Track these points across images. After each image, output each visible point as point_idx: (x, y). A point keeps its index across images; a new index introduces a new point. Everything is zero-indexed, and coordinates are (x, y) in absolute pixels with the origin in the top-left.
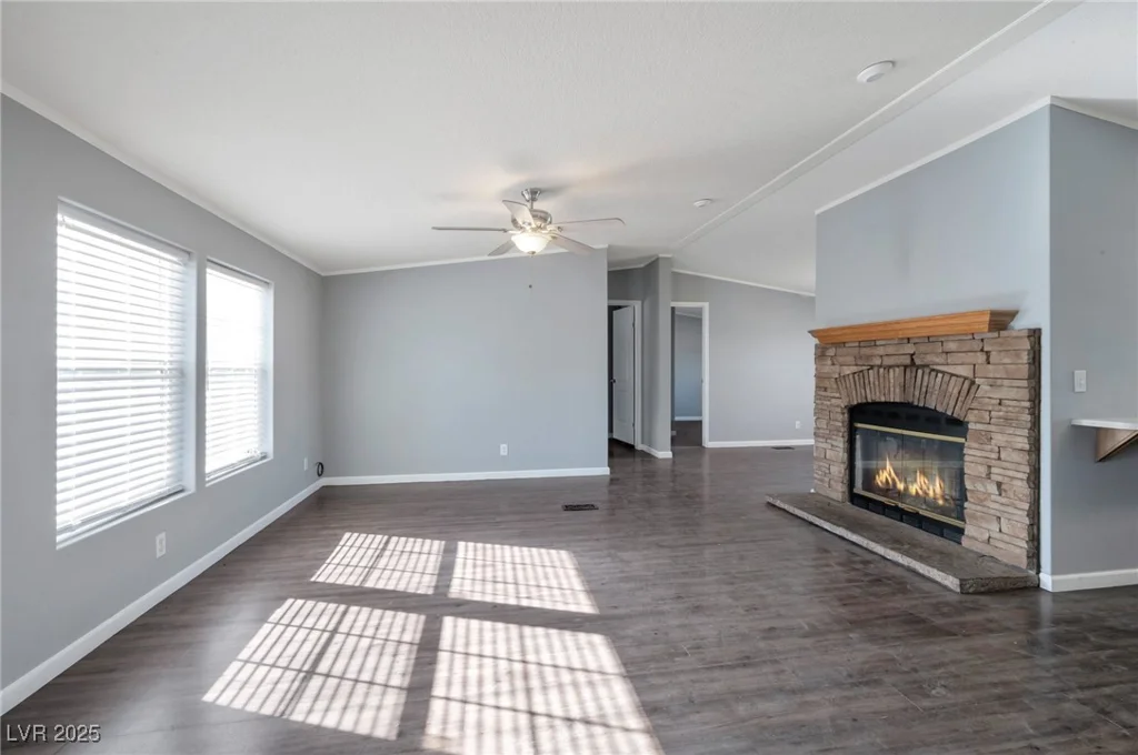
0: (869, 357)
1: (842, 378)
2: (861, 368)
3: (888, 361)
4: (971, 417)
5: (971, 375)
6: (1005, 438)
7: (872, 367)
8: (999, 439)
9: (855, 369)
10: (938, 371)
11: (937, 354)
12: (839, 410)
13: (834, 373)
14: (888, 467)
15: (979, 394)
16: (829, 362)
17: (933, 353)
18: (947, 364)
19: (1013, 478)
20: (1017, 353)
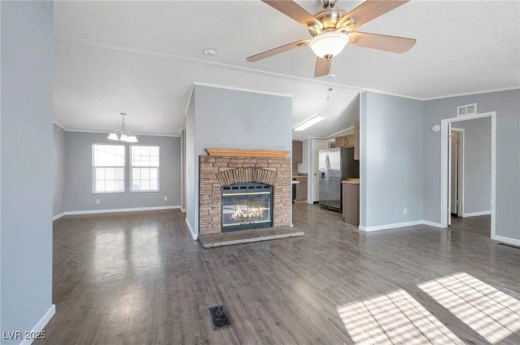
0: (236, 164)
1: (219, 173)
2: (231, 169)
3: (245, 166)
4: (276, 184)
5: (276, 171)
6: (286, 189)
7: (238, 168)
8: (284, 190)
9: (228, 169)
10: (265, 170)
11: (265, 164)
12: (219, 189)
13: (215, 171)
14: (238, 209)
15: (278, 176)
16: (211, 165)
17: (263, 163)
18: (269, 167)
19: (287, 200)
20: (289, 164)
